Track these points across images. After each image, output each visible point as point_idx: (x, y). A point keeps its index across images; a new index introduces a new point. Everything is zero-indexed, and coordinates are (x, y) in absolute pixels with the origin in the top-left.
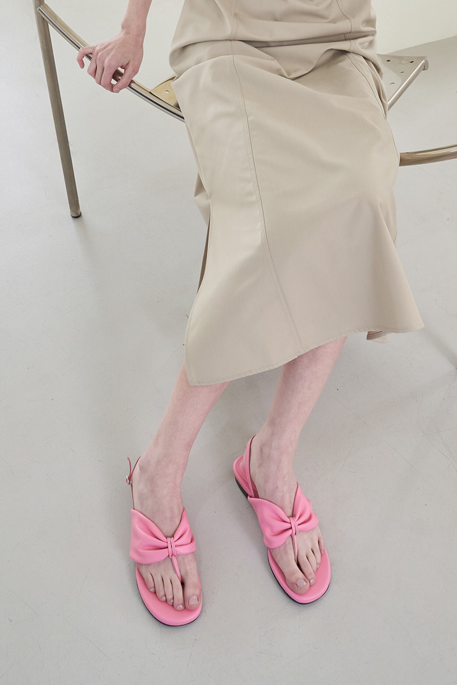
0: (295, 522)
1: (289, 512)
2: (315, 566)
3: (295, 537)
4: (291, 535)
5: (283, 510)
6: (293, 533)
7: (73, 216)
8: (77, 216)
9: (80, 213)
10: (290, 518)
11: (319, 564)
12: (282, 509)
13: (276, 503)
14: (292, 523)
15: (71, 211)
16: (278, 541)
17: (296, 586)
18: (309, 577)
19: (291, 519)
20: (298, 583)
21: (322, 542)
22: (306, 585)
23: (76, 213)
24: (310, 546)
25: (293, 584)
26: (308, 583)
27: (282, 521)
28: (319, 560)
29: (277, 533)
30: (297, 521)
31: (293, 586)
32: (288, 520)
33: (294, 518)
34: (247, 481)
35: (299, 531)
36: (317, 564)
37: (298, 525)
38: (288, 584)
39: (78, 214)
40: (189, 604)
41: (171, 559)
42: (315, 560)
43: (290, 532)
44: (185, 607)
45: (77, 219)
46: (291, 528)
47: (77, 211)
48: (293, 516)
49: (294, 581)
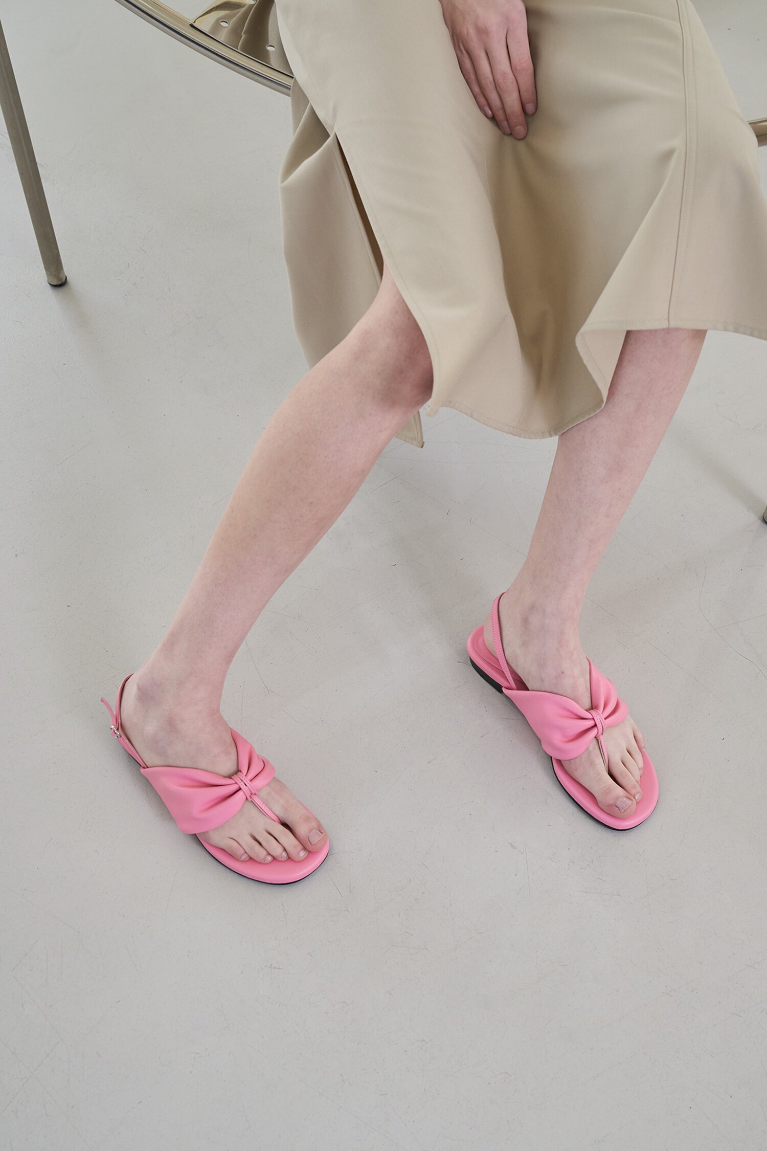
0: (599, 716)
1: (587, 704)
2: (637, 774)
3: (601, 738)
4: (595, 737)
5: (578, 704)
6: (599, 732)
7: (51, 283)
8: (60, 283)
9: (65, 279)
10: (590, 711)
11: (642, 769)
12: (576, 702)
13: (564, 694)
14: (596, 719)
15: (47, 274)
16: (576, 749)
17: (617, 808)
18: (633, 791)
19: (592, 711)
20: (618, 804)
21: (639, 736)
22: (632, 803)
23: (58, 278)
24: (624, 745)
25: (610, 806)
26: (634, 800)
27: (577, 719)
28: (641, 764)
29: (571, 738)
30: (602, 713)
31: (612, 810)
32: (588, 715)
33: (597, 710)
34: (502, 668)
35: (607, 728)
36: (639, 769)
37: (605, 719)
38: (602, 807)
39: (61, 280)
40: (312, 845)
41: (252, 801)
42: (636, 766)
43: (594, 733)
44: (309, 852)
45: (61, 289)
46: (595, 725)
47: (59, 273)
48: (593, 707)
49: (611, 802)
